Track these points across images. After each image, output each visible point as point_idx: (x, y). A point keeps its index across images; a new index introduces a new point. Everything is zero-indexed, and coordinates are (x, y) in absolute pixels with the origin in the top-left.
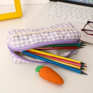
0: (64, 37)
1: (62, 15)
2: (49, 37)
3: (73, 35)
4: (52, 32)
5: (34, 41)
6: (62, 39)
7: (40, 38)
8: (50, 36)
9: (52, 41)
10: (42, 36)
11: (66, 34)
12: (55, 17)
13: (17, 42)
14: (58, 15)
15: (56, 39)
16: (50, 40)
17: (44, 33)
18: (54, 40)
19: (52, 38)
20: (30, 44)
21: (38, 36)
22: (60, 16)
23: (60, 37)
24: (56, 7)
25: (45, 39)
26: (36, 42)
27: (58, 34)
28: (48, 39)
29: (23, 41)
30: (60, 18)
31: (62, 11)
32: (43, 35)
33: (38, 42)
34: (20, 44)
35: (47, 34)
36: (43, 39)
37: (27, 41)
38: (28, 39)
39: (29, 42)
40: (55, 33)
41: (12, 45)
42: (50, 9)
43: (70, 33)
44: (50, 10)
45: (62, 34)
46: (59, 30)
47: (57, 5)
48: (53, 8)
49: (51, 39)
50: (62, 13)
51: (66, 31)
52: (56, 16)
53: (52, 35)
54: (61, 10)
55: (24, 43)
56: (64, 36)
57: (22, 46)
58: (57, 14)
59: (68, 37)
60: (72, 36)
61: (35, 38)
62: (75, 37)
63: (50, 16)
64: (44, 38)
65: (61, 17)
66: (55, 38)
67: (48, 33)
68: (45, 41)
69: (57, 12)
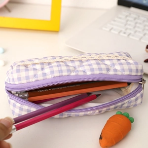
0: (108, 70)
1: (136, 32)
2: (81, 69)
3: (126, 67)
4: (87, 61)
5: (52, 72)
6: (104, 72)
7: (64, 68)
8: (83, 66)
9: (86, 75)
10: (67, 66)
11: (114, 65)
12: (122, 34)
13: (23, 74)
14: (128, 31)
15: (92, 73)
16: (81, 73)
17: (72, 61)
18: (89, 73)
19: (86, 71)
20: (45, 77)
21: (60, 65)
22: (132, 32)
23: (100, 69)
24: (127, 16)
25: (73, 71)
26: (57, 74)
27: (98, 64)
28: (78, 71)
29: (33, 71)
30: (131, 37)
31: (138, 25)
32: (70, 64)
33: (60, 74)
34: (27, 78)
35: (77, 64)
36: (69, 71)
37: (40, 73)
38: (42, 69)
39: (45, 74)
40: (93, 62)
41: (13, 79)
42: (116, 19)
43: (121, 64)
44: (114, 21)
45: (105, 64)
46: (101, 58)
47: (130, 14)
48: (120, 18)
49: (84, 72)
50: (136, 29)
51: (114, 60)
52: (125, 33)
53: (86, 65)
54: (136, 23)
55: (35, 75)
56: (110, 68)
57: (31, 80)
58: (126, 29)
59: (116, 70)
60: (123, 70)
61: (56, 69)
62: (131, 70)
63: (112, 31)
64: (71, 68)
65: (133, 36)
66: (92, 70)
67: (81, 61)
68: (73, 74)
69: (127, 26)
